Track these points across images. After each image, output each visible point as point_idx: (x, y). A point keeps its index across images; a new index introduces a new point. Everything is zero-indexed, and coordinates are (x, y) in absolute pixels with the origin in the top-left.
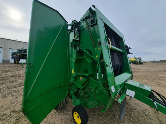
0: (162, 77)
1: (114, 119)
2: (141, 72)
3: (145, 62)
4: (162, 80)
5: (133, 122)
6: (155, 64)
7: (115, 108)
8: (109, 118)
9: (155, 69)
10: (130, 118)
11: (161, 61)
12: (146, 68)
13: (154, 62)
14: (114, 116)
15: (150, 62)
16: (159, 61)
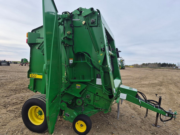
0: (144, 84)
1: (109, 126)
2: (125, 80)
3: (127, 66)
4: (143, 87)
5: (124, 124)
6: (137, 69)
7: (107, 118)
8: (104, 126)
9: (138, 76)
10: (121, 122)
11: (144, 64)
12: (129, 75)
13: (136, 66)
14: (109, 123)
15: (132, 66)
16: (141, 65)
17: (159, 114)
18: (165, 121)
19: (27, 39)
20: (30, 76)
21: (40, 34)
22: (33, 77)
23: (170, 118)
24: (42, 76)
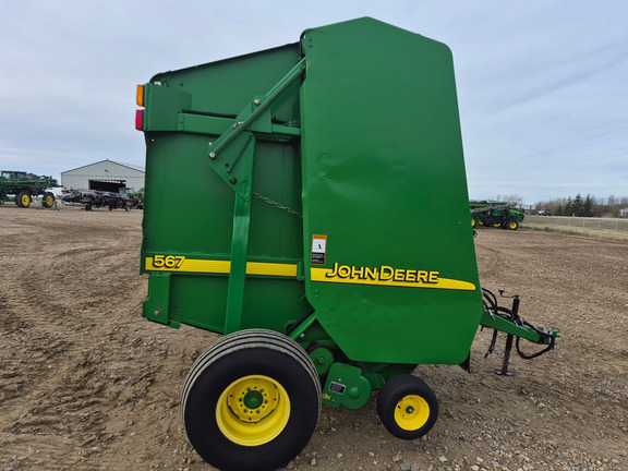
17: (515, 339)
18: (534, 356)
19: (138, 112)
20: (149, 266)
21: (191, 95)
22: (163, 269)
23: (545, 346)
24: (229, 263)
